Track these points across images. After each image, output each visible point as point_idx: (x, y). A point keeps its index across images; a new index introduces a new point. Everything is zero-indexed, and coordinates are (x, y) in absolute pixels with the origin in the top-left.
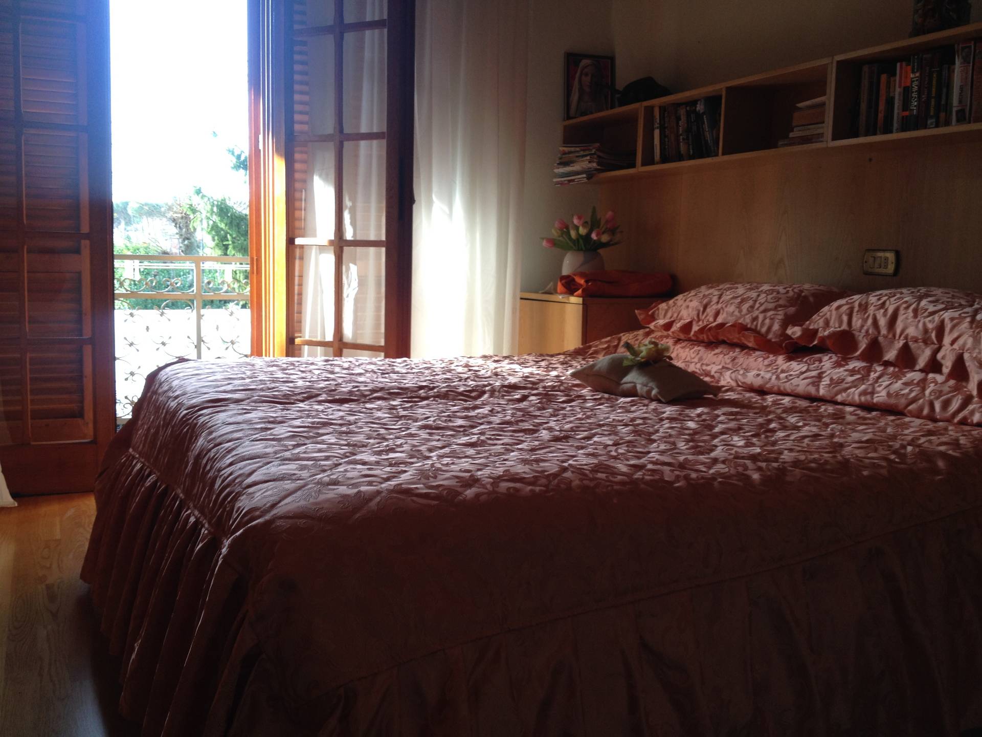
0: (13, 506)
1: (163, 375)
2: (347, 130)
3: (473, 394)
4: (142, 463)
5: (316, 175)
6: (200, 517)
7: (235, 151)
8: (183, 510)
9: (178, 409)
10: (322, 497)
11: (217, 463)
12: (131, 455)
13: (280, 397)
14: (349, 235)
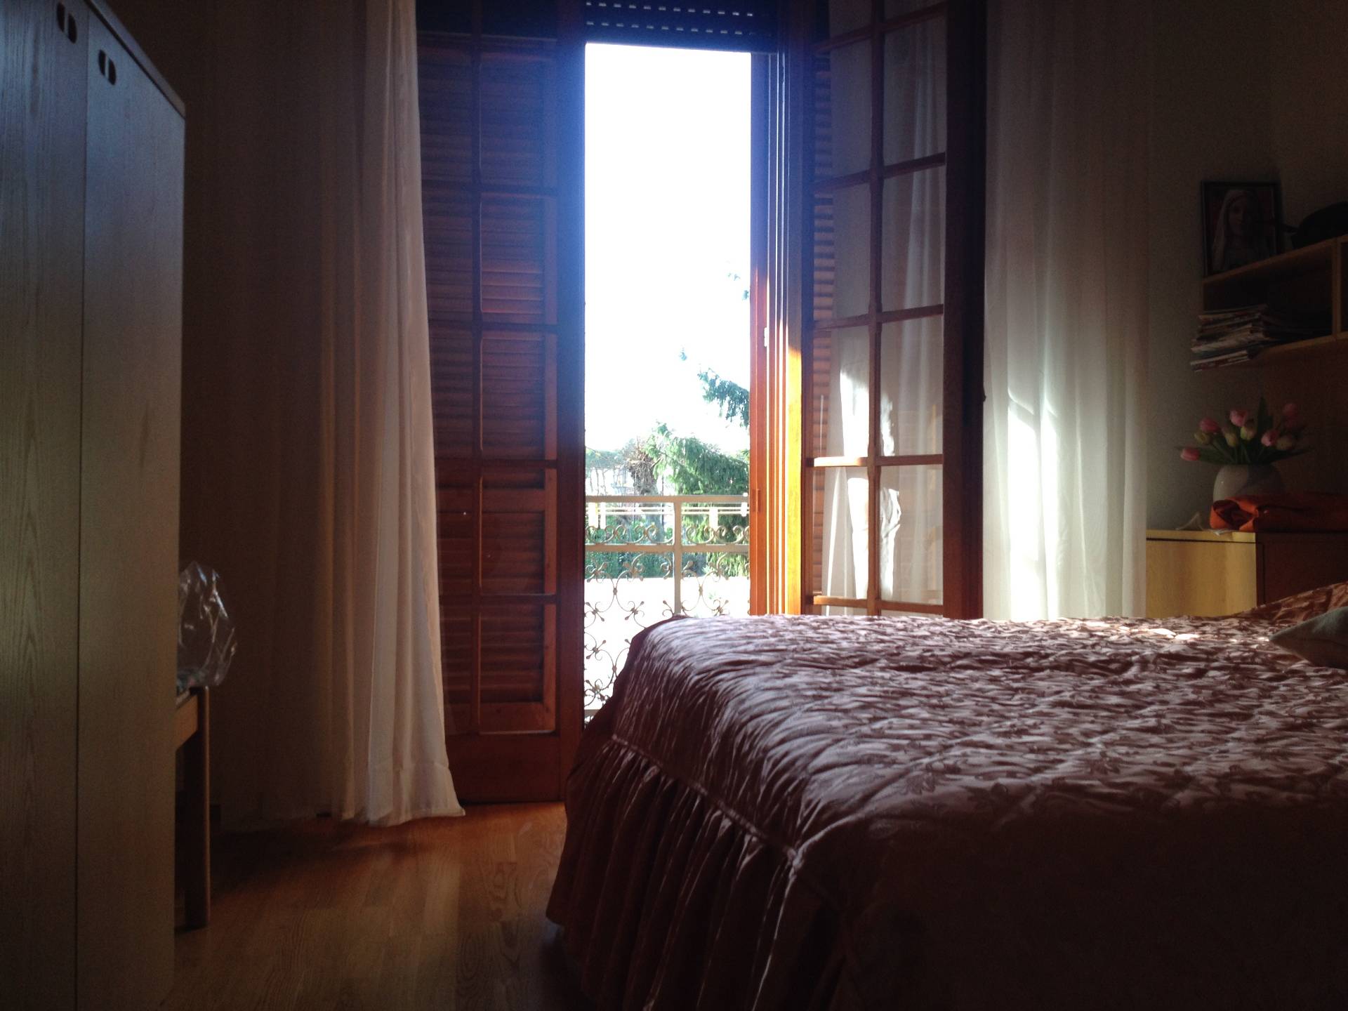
0: (459, 815)
1: (655, 635)
2: (886, 308)
3: (1114, 666)
4: (633, 751)
5: (843, 372)
6: (740, 819)
7: (708, 375)
8: (707, 812)
9: (687, 673)
10: (940, 790)
11: (760, 740)
12: (615, 743)
13: (822, 661)
14: (888, 449)
